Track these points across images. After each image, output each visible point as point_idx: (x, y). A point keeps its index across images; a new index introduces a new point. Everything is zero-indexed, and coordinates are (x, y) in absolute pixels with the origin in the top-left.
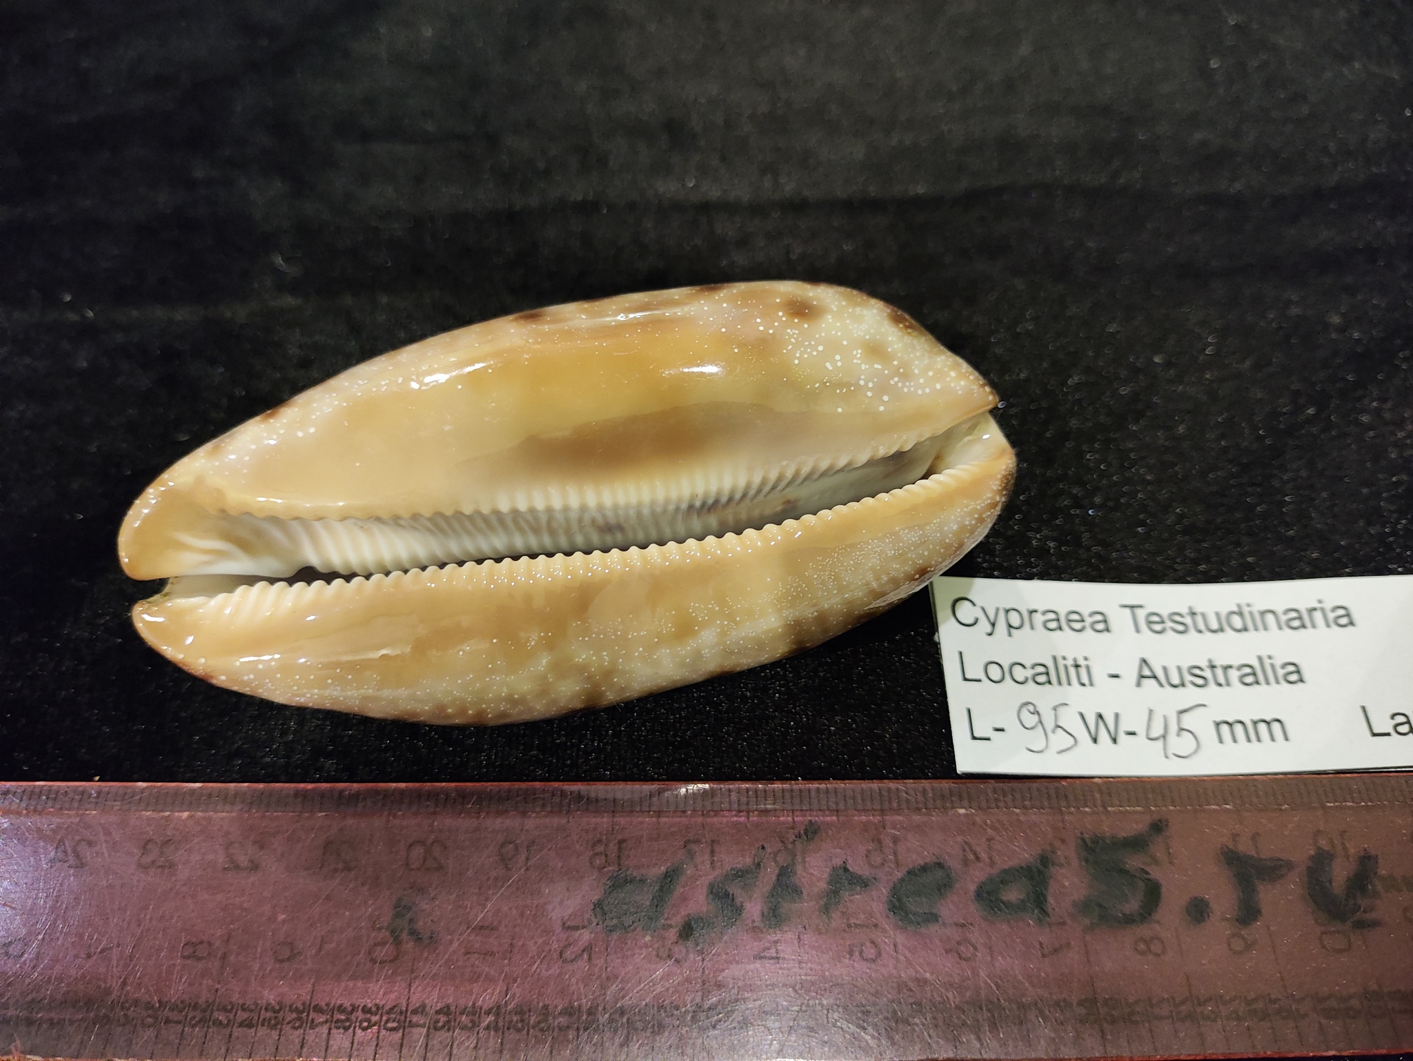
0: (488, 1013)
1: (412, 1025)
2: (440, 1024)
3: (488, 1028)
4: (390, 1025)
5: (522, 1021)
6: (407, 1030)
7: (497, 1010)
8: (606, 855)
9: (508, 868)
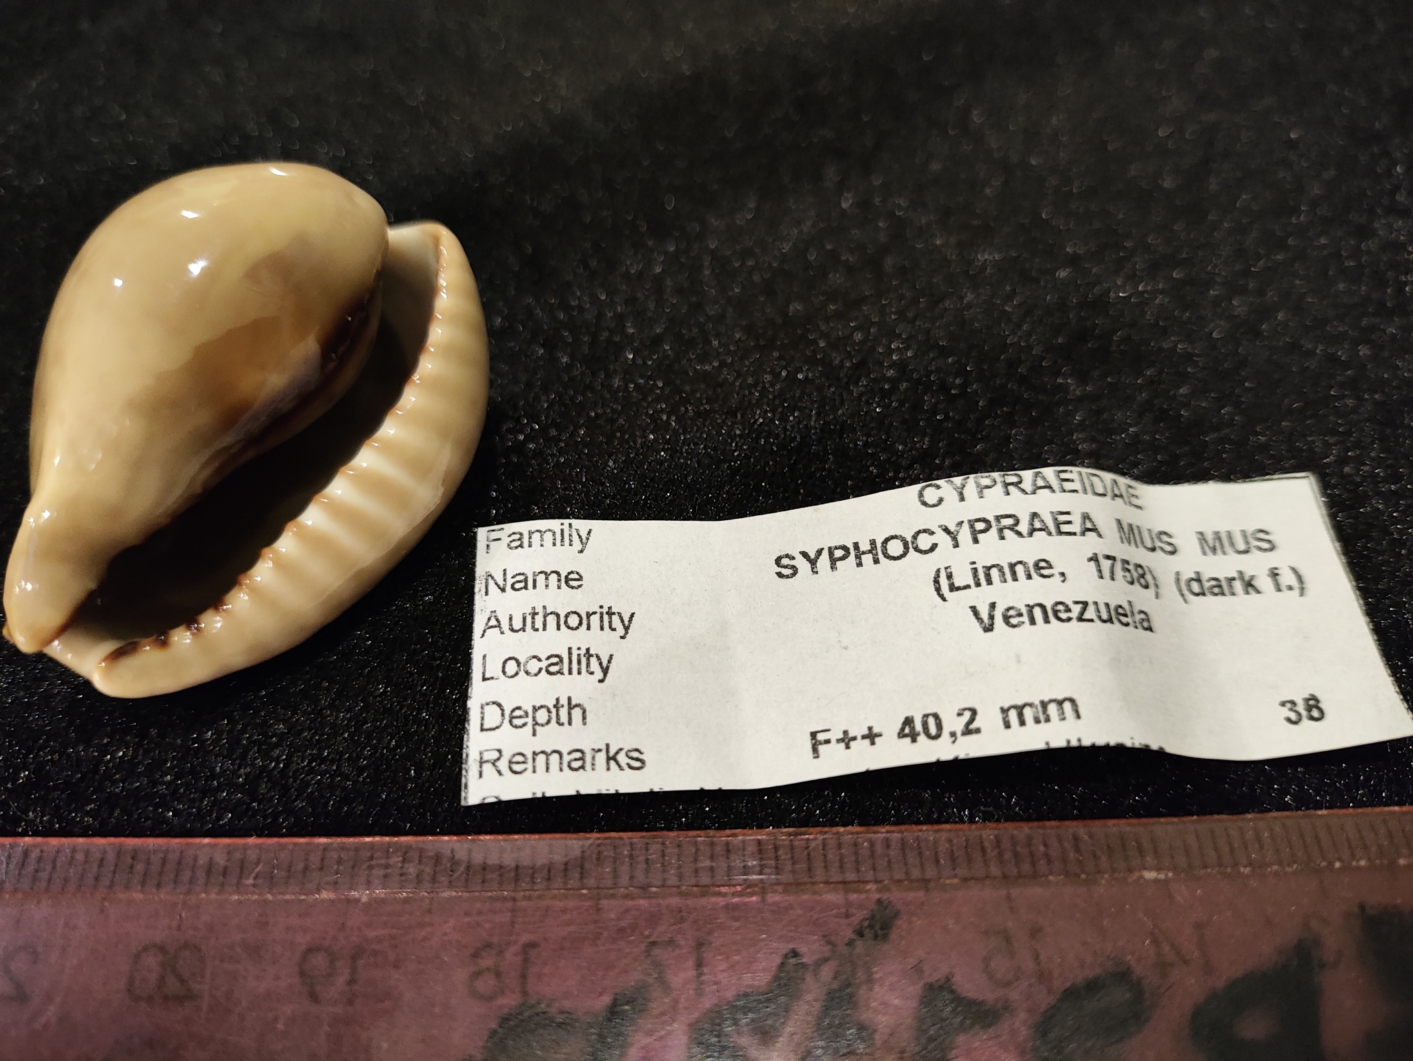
8: (500, 974)
9: (314, 997)
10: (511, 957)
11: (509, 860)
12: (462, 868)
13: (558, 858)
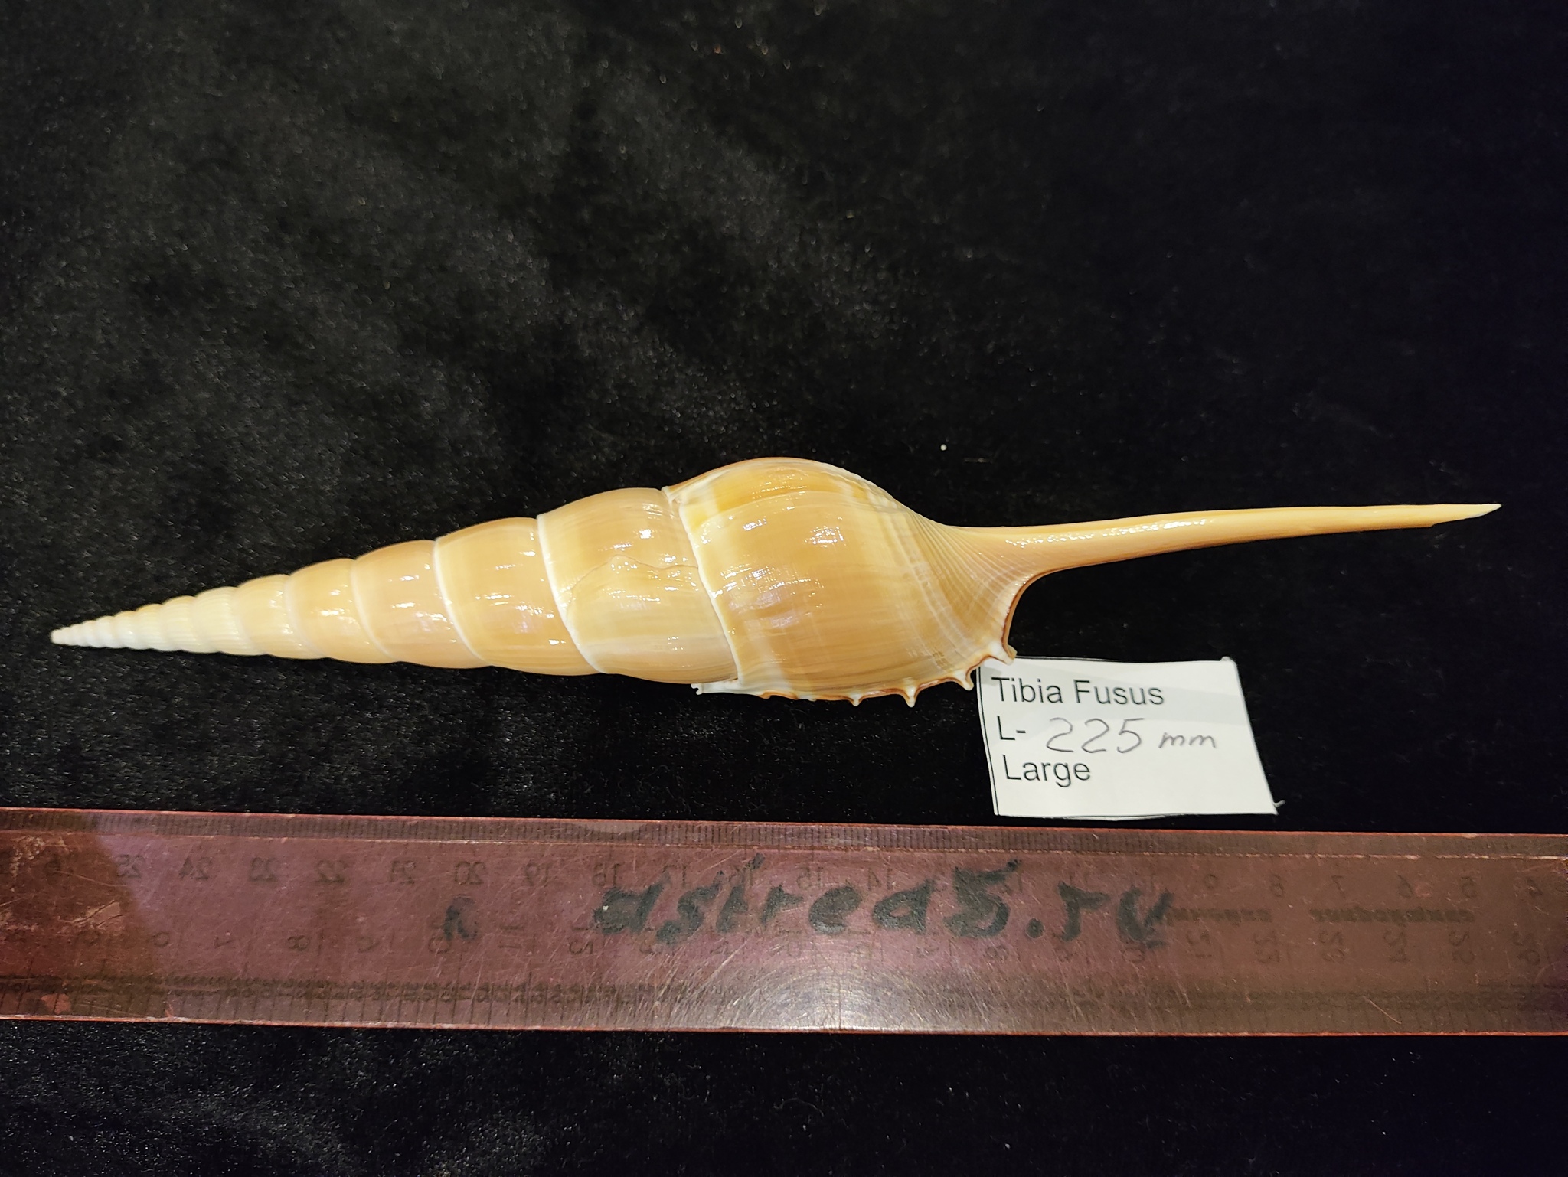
0: (517, 989)
1: (462, 998)
2: (481, 998)
3: (516, 1000)
4: (445, 998)
5: (541, 995)
6: (458, 1002)
7: (522, 987)
8: (605, 876)
9: (532, 884)
10: (610, 872)
11: (609, 830)
12: (590, 833)
13: (630, 831)
